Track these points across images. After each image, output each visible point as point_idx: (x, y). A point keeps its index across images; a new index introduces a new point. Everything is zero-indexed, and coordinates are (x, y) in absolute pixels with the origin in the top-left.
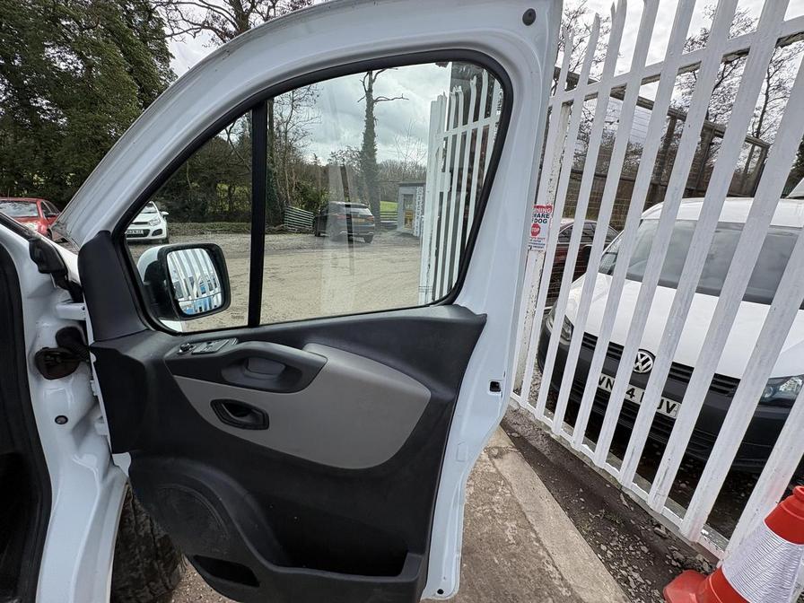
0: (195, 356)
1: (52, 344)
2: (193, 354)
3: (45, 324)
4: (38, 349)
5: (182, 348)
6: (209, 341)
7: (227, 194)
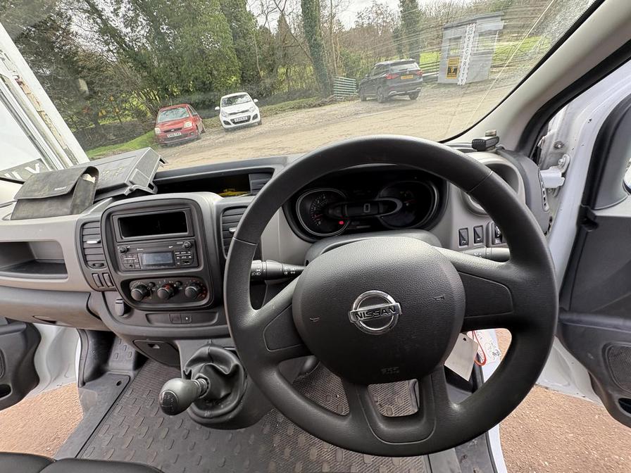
7: (284, 77)
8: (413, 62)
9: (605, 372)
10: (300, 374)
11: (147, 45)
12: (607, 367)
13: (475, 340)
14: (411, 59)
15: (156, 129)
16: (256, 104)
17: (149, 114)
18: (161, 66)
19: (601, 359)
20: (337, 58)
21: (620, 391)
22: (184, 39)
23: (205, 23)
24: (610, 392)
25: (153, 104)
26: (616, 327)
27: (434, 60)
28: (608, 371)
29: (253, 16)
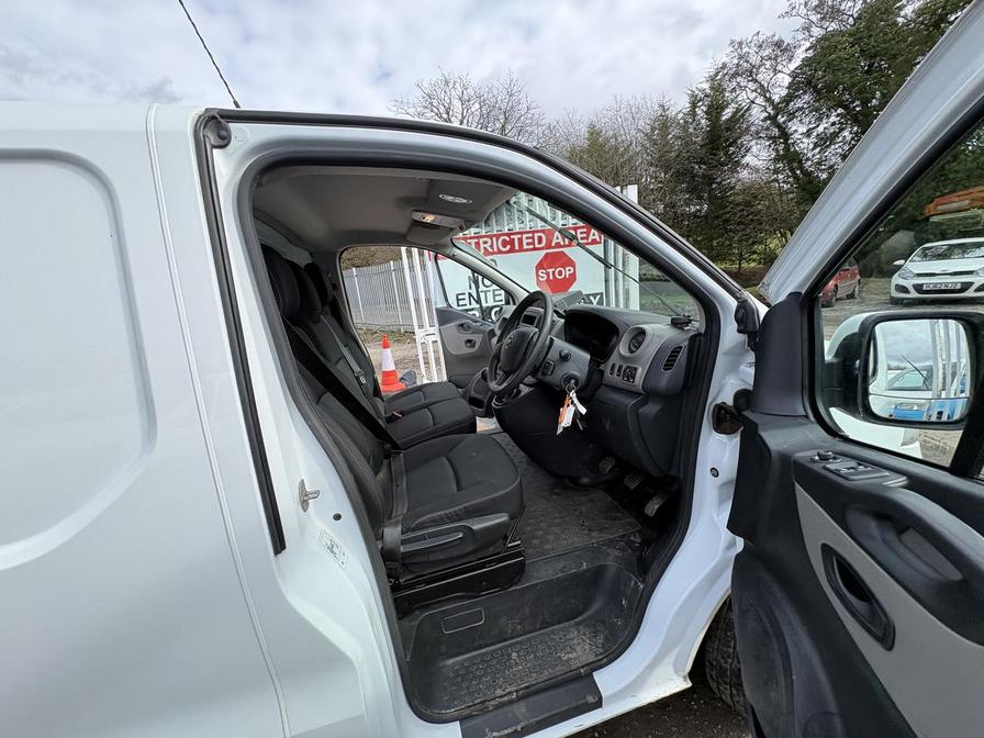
0: (825, 472)
1: (730, 401)
2: (825, 468)
3: (731, 381)
4: (719, 401)
5: (819, 455)
6: (861, 461)
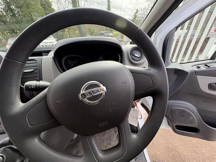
7: (68, 33)
8: (111, 33)
9: (171, 117)
10: (72, 141)
11: (3, 12)
12: (171, 116)
13: (138, 109)
14: (110, 32)
15: (6, 46)
16: (56, 40)
17: (4, 40)
18: (11, 21)
19: (170, 113)
20: (87, 29)
21: (175, 123)
22: (23, 13)
23: (34, 9)
24: (173, 124)
25: (6, 36)
26: (172, 103)
27: (117, 34)
28: (172, 117)
29: (55, 10)
